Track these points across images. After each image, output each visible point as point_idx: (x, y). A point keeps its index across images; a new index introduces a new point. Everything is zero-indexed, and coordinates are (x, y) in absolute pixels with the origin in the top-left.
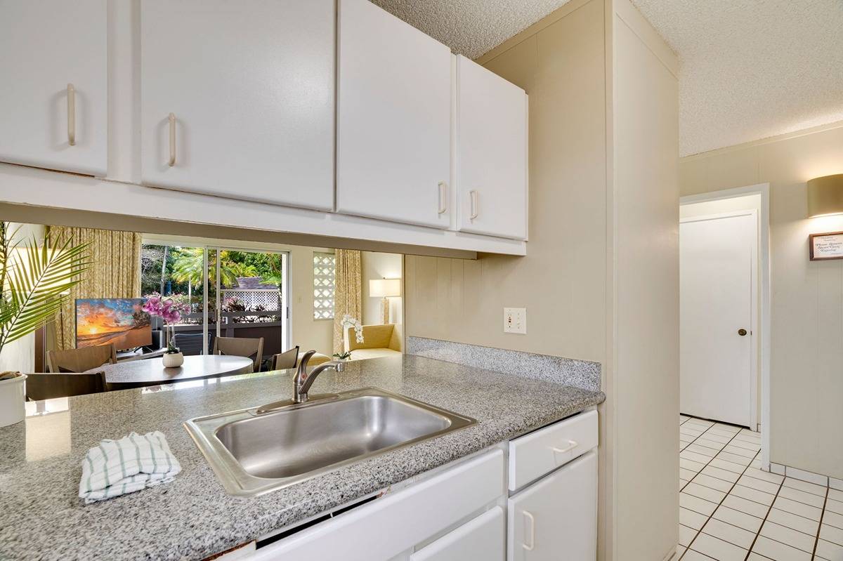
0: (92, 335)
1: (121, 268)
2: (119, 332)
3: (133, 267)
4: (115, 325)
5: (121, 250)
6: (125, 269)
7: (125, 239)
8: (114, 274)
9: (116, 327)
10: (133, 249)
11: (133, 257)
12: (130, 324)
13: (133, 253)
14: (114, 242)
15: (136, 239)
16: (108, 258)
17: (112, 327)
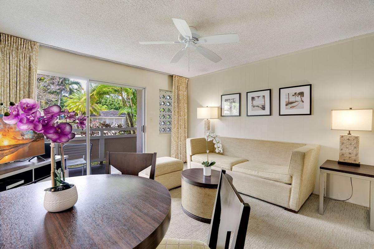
0: (5, 147)
1: (18, 91)
2: (23, 144)
3: (29, 92)
4: (20, 138)
5: (18, 76)
6: (22, 92)
7: (21, 68)
8: (11, 96)
9: (22, 140)
10: (29, 77)
11: (29, 83)
12: (31, 137)
13: (29, 80)
14: (11, 69)
15: (32, 69)
16: (5, 82)
17: (19, 140)
